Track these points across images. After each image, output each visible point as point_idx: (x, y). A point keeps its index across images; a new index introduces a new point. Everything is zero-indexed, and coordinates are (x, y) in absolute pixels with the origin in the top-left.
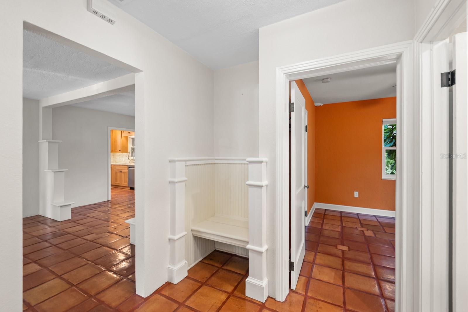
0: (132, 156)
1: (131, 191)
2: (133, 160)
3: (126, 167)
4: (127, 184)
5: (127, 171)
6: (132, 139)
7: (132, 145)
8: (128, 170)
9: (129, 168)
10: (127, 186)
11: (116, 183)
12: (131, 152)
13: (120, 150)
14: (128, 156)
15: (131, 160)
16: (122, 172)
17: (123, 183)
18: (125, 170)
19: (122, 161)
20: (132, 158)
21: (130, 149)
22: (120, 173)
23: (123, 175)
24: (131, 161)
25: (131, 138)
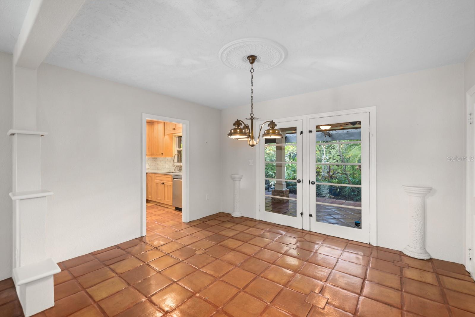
0: (178, 161)
1: (177, 212)
2: (179, 166)
3: (170, 177)
4: (172, 203)
5: (172, 183)
6: (177, 139)
7: (177, 147)
8: (173, 181)
9: (174, 178)
10: (172, 205)
11: (157, 199)
12: (176, 157)
13: (162, 153)
14: (172, 162)
15: (177, 166)
16: (165, 184)
17: (166, 200)
18: (169, 181)
19: (166, 168)
20: (178, 164)
21: (175, 152)
22: (162, 185)
23: (166, 188)
24: (176, 169)
25: (177, 137)
